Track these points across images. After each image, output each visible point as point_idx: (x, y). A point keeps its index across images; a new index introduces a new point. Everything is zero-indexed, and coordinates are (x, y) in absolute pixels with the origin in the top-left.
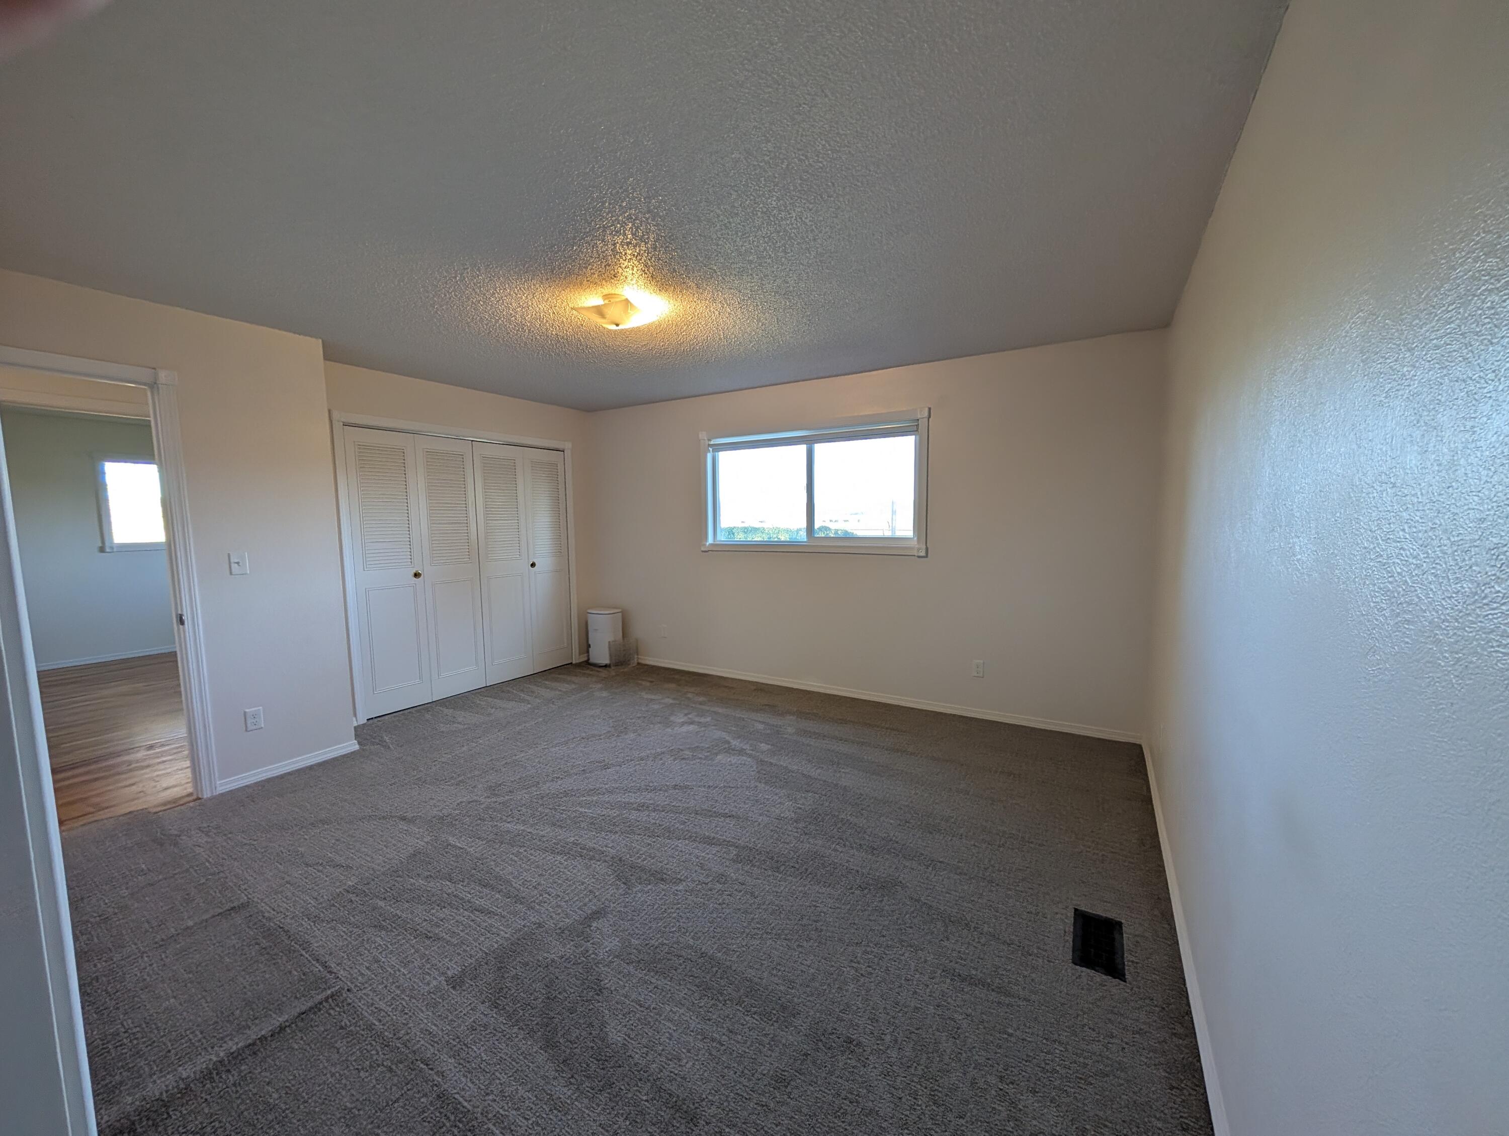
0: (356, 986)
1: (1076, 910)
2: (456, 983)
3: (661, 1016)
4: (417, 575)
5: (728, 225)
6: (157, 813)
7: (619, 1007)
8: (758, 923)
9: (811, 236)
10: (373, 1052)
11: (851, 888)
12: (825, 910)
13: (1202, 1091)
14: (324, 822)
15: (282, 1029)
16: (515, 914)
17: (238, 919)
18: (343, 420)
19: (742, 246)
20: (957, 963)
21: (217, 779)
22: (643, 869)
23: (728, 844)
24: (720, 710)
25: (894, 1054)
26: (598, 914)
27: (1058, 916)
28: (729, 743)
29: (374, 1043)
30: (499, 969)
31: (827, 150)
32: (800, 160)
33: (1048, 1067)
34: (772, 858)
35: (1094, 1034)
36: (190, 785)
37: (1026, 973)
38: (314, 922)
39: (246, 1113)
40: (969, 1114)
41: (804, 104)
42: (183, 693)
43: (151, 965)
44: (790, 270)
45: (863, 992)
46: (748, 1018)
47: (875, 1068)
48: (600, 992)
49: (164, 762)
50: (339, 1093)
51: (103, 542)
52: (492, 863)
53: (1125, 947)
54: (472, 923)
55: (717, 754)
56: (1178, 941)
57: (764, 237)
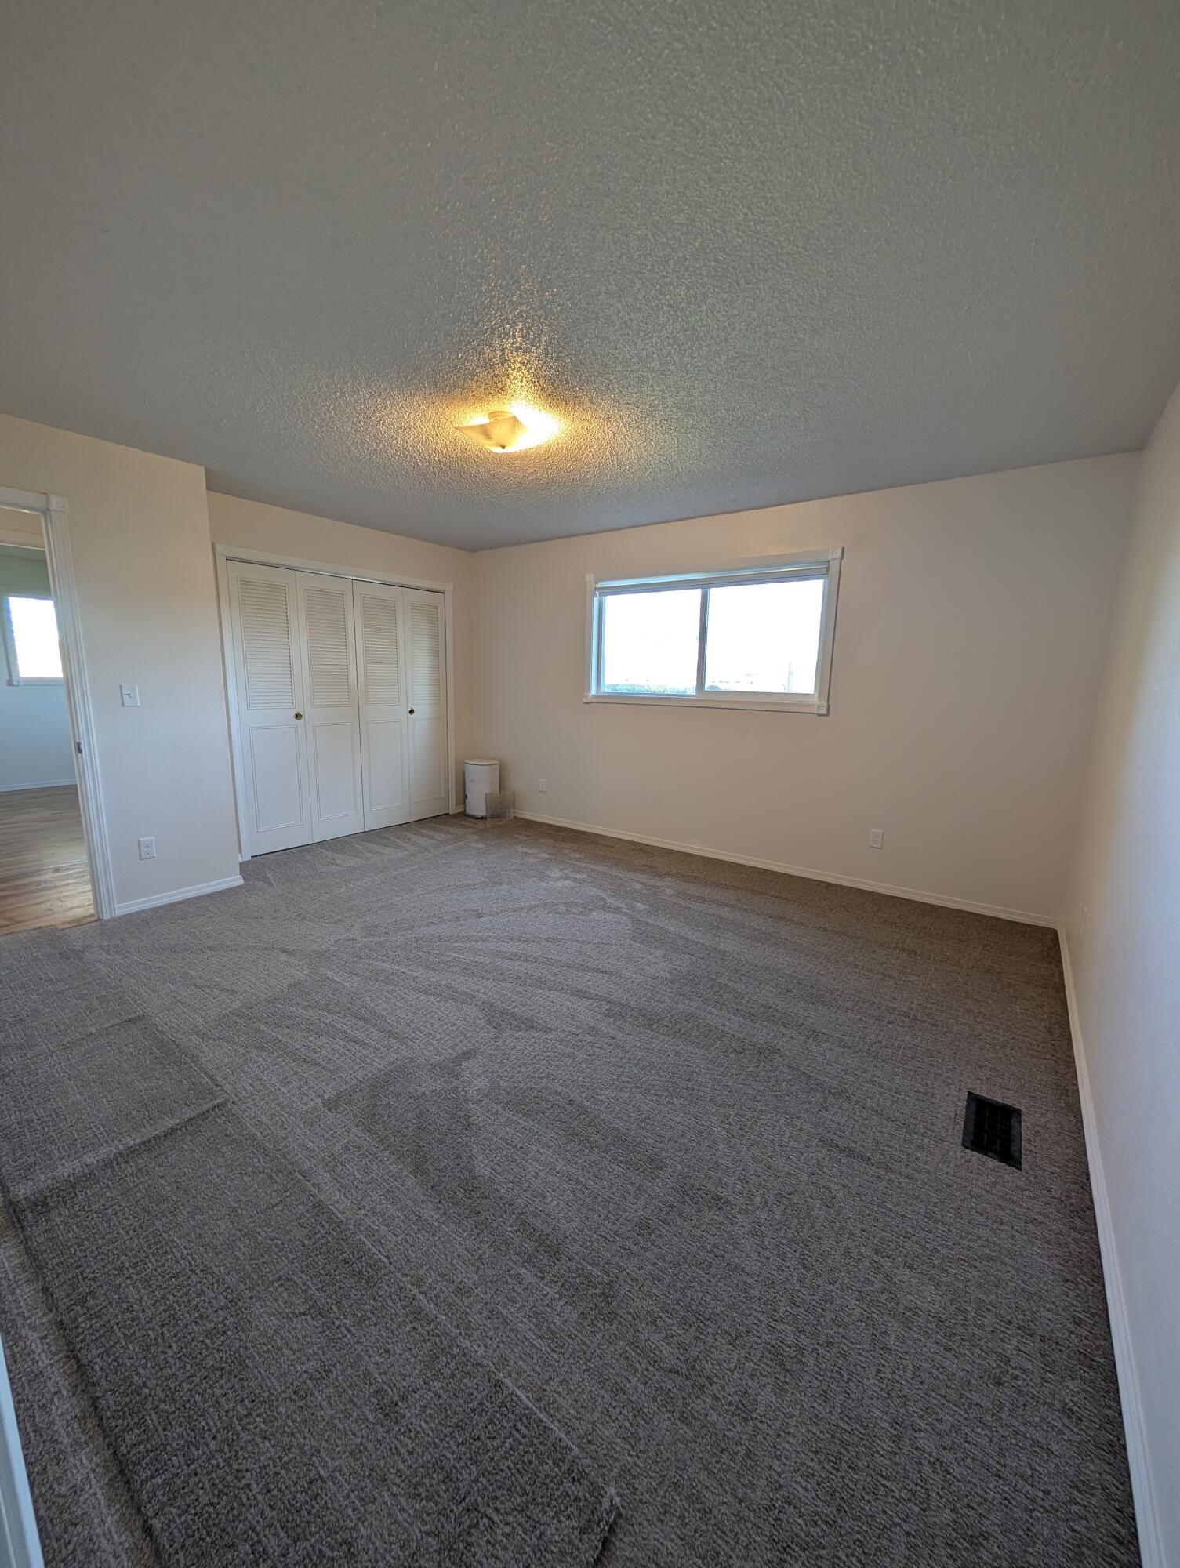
0: (240, 1099)
1: (970, 1093)
2: (332, 1105)
3: (527, 1155)
4: (298, 716)
5: (629, 323)
6: (63, 930)
7: (487, 1143)
8: (628, 1077)
9: (722, 334)
10: (256, 1160)
11: (726, 1052)
12: (697, 1070)
13: (1100, 1288)
14: (210, 948)
15: (173, 1130)
16: (389, 1047)
17: (135, 1030)
18: (226, 554)
19: (643, 349)
20: (835, 1134)
21: (115, 901)
22: (513, 1016)
23: (598, 998)
24: (597, 868)
25: (764, 1216)
26: (468, 1055)
27: (950, 1098)
28: (604, 900)
29: (256, 1152)
30: (372, 1097)
31: (749, 221)
32: (717, 235)
33: (928, 1246)
34: (644, 1016)
35: (982, 1219)
36: (92, 906)
37: (909, 1151)
38: (202, 1038)
39: (142, 1201)
40: (839, 1281)
41: (727, 158)
42: (83, 823)
43: (60, 1064)
44: (696, 379)
45: (734, 1153)
46: (613, 1166)
47: (743, 1226)
48: (468, 1127)
49: (69, 884)
50: (224, 1192)
51: (10, 674)
52: (368, 999)
53: (1023, 1135)
54: (347, 1053)
55: (591, 910)
56: (1084, 1135)
57: (668, 338)
